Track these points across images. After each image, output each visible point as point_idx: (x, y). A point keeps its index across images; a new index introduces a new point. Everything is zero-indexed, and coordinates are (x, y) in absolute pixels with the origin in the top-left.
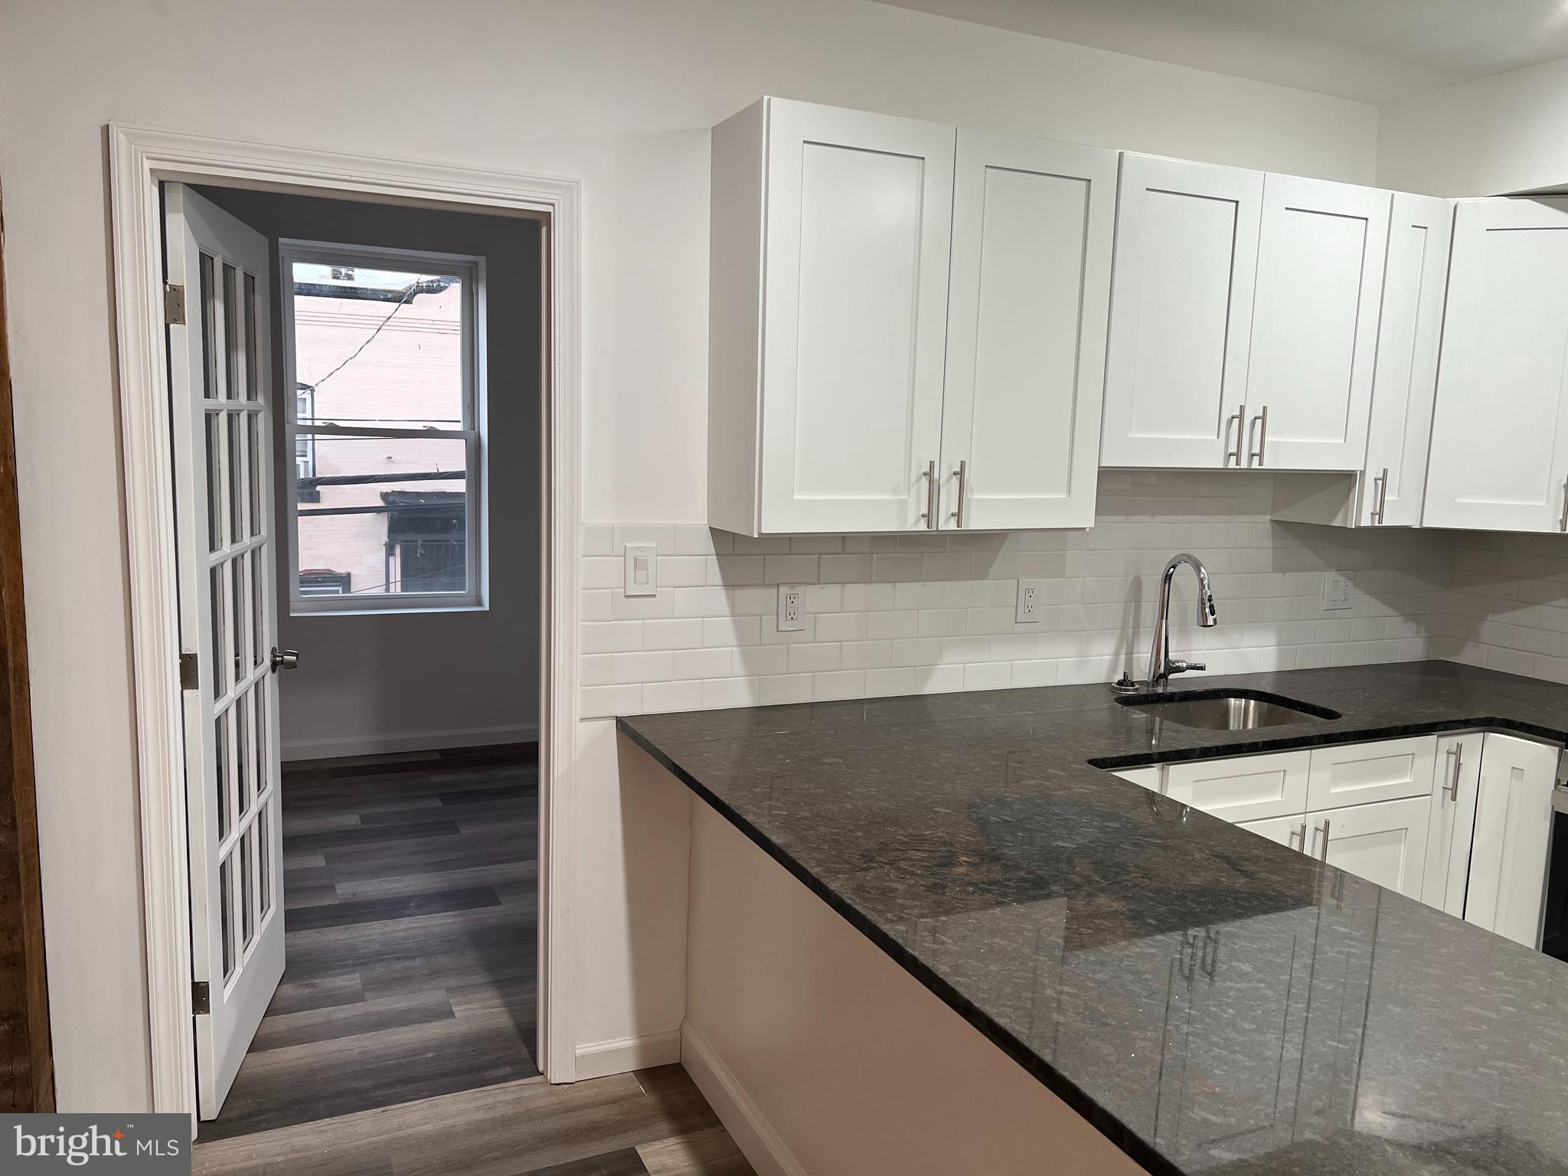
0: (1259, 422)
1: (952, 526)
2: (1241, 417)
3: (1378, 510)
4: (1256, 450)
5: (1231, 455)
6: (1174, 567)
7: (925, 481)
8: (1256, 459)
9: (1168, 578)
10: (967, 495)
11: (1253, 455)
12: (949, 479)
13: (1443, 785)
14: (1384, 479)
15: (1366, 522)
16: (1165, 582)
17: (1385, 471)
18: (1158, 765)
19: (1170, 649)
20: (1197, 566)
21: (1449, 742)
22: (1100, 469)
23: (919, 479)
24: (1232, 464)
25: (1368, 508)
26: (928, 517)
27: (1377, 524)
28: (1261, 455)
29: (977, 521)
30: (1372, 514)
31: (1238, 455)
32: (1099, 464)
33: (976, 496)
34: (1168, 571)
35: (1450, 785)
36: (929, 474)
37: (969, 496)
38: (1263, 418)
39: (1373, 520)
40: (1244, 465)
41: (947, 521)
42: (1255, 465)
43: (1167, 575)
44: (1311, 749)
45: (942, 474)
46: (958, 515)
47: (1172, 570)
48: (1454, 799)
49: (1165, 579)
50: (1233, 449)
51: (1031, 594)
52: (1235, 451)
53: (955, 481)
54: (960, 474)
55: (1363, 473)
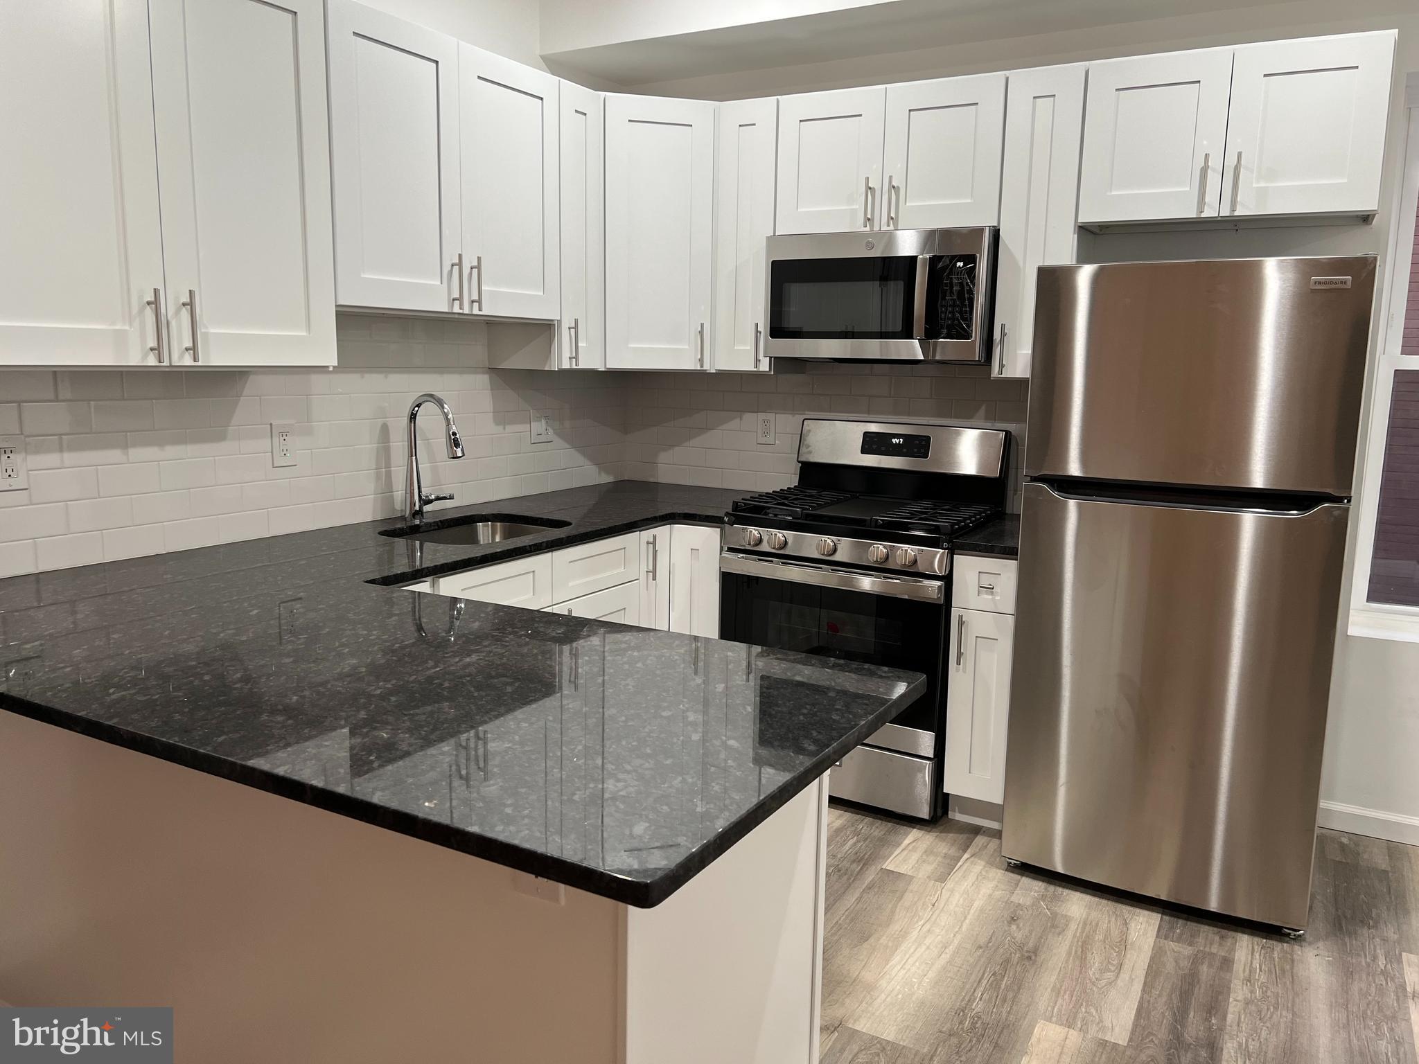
0: (475, 271)
1: (188, 361)
2: (460, 264)
3: (574, 355)
4: (475, 297)
5: (454, 300)
6: (419, 406)
7: (149, 313)
8: (476, 305)
9: (413, 417)
10: (200, 330)
11: (473, 302)
12: (178, 312)
13: (646, 570)
14: (576, 328)
15: (566, 365)
16: (411, 422)
17: (576, 321)
18: (429, 579)
19: (422, 485)
20: (440, 403)
21: (647, 535)
22: (339, 309)
23: (141, 311)
24: (456, 309)
25: (566, 354)
26: (157, 350)
27: (574, 367)
28: (480, 301)
29: (215, 357)
30: (570, 358)
31: (460, 299)
32: (336, 302)
33: (211, 328)
34: (414, 410)
35: (651, 568)
36: (155, 303)
37: (203, 330)
38: (479, 267)
39: (571, 364)
40: (466, 311)
41: (181, 357)
42: (476, 311)
43: (412, 414)
44: (552, 551)
45: (169, 308)
46: (194, 349)
47: (416, 409)
48: (654, 579)
49: (411, 418)
50: (457, 295)
51: (285, 437)
52: (458, 296)
53: (185, 313)
54: (190, 305)
55: (560, 322)
